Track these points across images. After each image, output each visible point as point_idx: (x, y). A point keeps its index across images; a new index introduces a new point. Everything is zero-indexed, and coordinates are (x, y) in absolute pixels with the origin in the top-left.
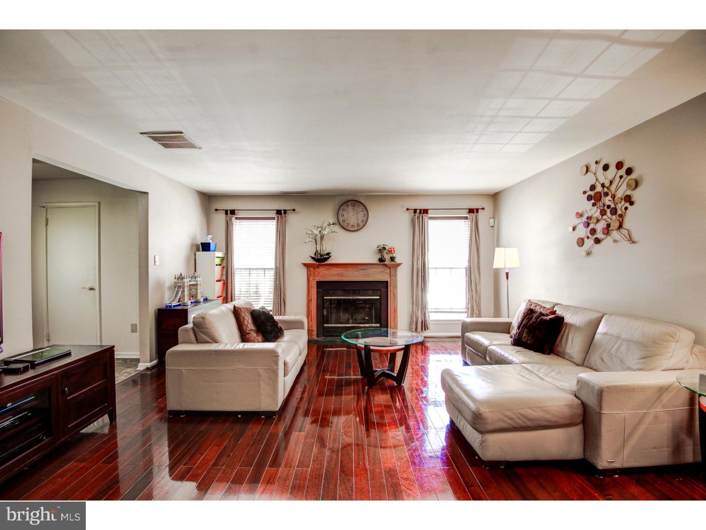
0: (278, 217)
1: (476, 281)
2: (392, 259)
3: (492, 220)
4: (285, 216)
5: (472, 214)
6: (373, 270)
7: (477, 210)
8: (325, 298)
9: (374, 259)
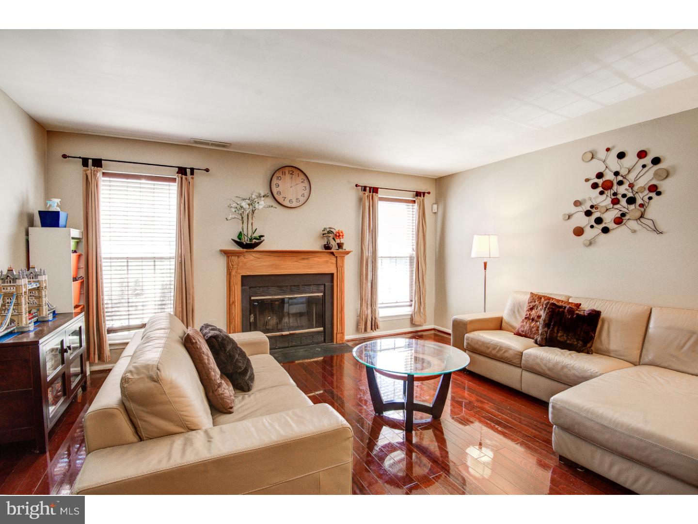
0: (182, 178)
1: (423, 271)
2: (340, 246)
3: (435, 206)
4: (193, 178)
5: (420, 198)
6: (316, 259)
7: (424, 193)
8: (252, 298)
9: (317, 246)
